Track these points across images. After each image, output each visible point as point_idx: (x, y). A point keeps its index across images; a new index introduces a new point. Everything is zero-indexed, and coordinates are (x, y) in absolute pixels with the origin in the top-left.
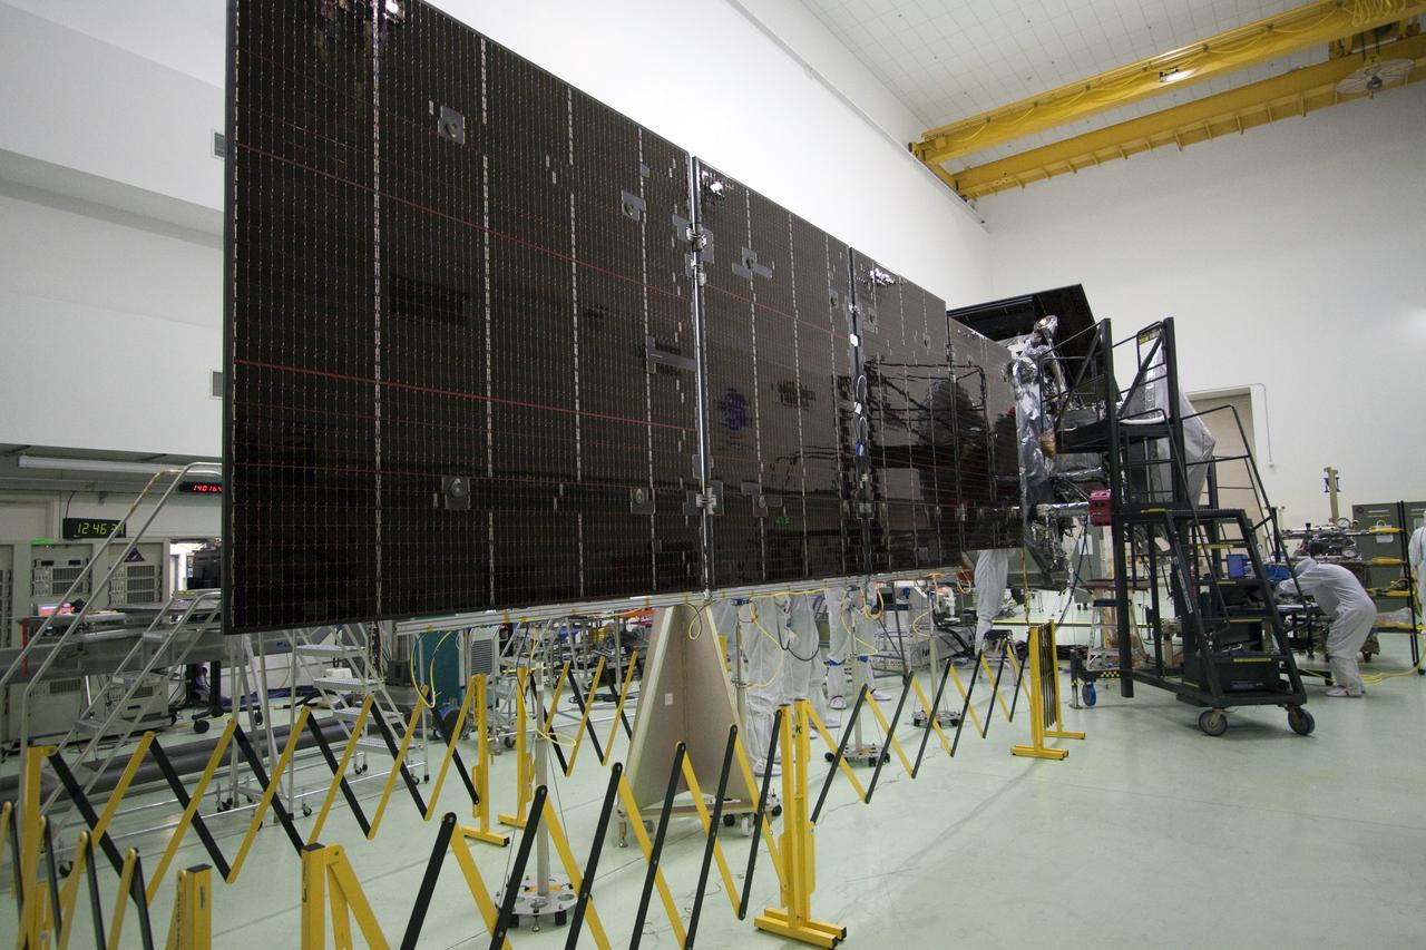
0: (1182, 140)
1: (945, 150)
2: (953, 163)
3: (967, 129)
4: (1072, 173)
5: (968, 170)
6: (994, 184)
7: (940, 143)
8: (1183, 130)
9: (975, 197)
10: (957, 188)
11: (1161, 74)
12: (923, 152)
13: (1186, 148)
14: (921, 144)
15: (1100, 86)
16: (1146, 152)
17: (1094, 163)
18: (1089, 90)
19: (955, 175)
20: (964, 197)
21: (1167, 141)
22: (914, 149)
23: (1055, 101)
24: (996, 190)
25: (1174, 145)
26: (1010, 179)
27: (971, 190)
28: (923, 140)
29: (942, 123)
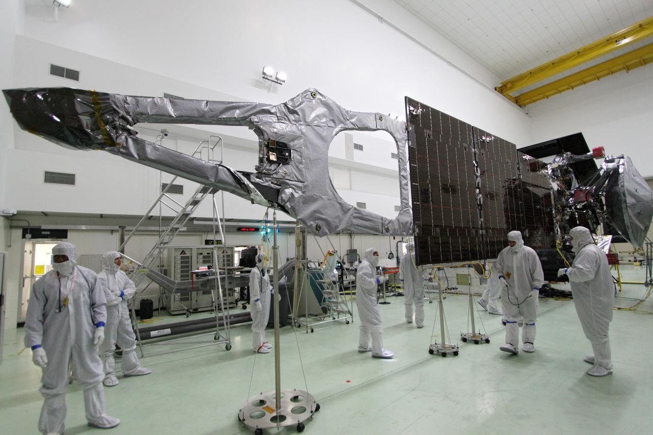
0: (628, 68)
1: (511, 88)
2: (514, 93)
3: (521, 78)
4: (571, 90)
5: (522, 95)
6: (534, 99)
7: (509, 85)
8: (629, 64)
9: (525, 105)
10: (517, 102)
11: (616, 41)
12: (502, 90)
13: (630, 72)
14: (500, 87)
15: (584, 51)
16: (610, 76)
17: (582, 84)
18: (579, 54)
19: (516, 97)
20: (520, 106)
21: (620, 70)
22: (497, 89)
23: (562, 61)
24: (534, 101)
25: (624, 71)
26: (541, 96)
27: (523, 102)
28: (501, 85)
29: (509, 77)
